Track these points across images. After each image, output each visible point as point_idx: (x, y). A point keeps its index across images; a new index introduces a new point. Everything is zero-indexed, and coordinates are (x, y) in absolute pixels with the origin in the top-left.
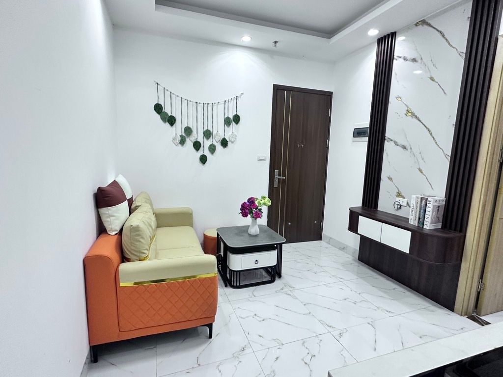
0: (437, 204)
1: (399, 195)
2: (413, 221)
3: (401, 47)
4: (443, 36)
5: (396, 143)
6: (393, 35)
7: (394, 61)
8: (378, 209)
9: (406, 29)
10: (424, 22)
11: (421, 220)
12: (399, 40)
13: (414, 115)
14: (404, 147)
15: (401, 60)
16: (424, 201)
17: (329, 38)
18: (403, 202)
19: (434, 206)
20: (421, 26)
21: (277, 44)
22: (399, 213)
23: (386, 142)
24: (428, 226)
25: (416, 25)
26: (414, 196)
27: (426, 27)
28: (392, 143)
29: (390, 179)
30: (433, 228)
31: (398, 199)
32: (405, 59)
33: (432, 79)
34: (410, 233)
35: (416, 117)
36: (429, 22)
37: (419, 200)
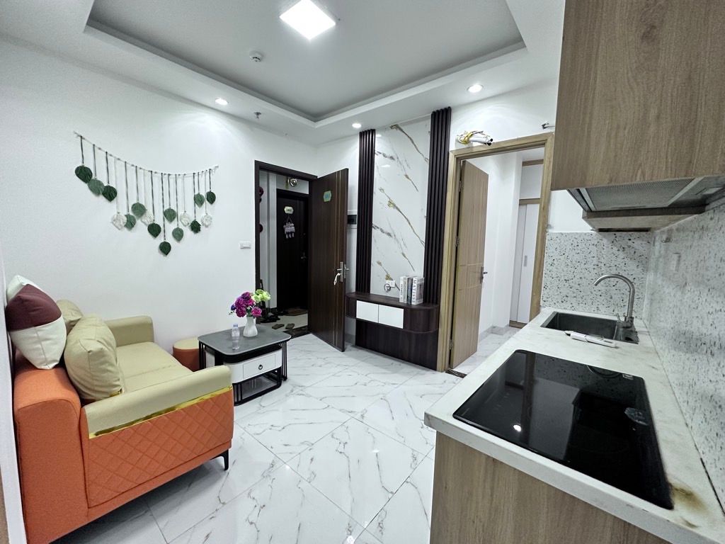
0: (419, 283)
1: (388, 278)
2: (403, 300)
3: (380, 144)
4: (413, 142)
5: (382, 231)
6: (373, 131)
7: (376, 155)
8: (371, 292)
9: (384, 129)
10: (397, 127)
11: (409, 298)
12: (378, 136)
13: (395, 206)
14: (389, 234)
15: (381, 155)
16: (410, 281)
17: (315, 121)
18: (392, 283)
19: (418, 285)
20: (395, 130)
21: (260, 116)
22: (389, 294)
23: (373, 229)
24: (415, 302)
25: (392, 127)
26: (402, 278)
27: (399, 131)
28: (379, 231)
29: (379, 263)
30: (418, 303)
31: (387, 282)
32: (384, 155)
33: (407, 176)
34: (402, 311)
35: (397, 208)
36: (402, 128)
37: (406, 281)
